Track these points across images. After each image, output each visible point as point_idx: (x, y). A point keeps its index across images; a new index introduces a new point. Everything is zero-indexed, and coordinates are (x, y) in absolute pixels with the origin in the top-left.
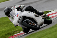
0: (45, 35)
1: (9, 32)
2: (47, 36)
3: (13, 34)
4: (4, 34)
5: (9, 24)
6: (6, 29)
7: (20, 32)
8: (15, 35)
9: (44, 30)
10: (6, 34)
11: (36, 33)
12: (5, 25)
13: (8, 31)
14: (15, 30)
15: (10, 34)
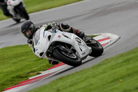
0: (85, 80)
1: (19, 73)
2: (88, 80)
3: (26, 77)
4: (9, 77)
5: (20, 59)
6: (13, 68)
7: (39, 74)
8: (30, 78)
9: (83, 71)
10: (13, 78)
11: (68, 76)
12: (12, 61)
13: (18, 71)
14: (29, 71)
15: (21, 77)
